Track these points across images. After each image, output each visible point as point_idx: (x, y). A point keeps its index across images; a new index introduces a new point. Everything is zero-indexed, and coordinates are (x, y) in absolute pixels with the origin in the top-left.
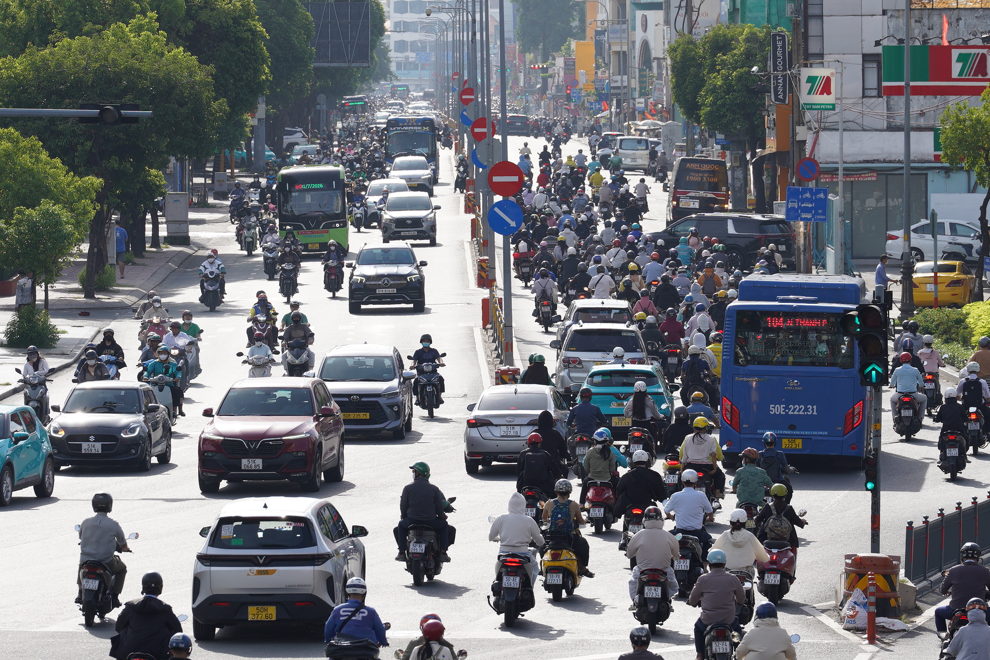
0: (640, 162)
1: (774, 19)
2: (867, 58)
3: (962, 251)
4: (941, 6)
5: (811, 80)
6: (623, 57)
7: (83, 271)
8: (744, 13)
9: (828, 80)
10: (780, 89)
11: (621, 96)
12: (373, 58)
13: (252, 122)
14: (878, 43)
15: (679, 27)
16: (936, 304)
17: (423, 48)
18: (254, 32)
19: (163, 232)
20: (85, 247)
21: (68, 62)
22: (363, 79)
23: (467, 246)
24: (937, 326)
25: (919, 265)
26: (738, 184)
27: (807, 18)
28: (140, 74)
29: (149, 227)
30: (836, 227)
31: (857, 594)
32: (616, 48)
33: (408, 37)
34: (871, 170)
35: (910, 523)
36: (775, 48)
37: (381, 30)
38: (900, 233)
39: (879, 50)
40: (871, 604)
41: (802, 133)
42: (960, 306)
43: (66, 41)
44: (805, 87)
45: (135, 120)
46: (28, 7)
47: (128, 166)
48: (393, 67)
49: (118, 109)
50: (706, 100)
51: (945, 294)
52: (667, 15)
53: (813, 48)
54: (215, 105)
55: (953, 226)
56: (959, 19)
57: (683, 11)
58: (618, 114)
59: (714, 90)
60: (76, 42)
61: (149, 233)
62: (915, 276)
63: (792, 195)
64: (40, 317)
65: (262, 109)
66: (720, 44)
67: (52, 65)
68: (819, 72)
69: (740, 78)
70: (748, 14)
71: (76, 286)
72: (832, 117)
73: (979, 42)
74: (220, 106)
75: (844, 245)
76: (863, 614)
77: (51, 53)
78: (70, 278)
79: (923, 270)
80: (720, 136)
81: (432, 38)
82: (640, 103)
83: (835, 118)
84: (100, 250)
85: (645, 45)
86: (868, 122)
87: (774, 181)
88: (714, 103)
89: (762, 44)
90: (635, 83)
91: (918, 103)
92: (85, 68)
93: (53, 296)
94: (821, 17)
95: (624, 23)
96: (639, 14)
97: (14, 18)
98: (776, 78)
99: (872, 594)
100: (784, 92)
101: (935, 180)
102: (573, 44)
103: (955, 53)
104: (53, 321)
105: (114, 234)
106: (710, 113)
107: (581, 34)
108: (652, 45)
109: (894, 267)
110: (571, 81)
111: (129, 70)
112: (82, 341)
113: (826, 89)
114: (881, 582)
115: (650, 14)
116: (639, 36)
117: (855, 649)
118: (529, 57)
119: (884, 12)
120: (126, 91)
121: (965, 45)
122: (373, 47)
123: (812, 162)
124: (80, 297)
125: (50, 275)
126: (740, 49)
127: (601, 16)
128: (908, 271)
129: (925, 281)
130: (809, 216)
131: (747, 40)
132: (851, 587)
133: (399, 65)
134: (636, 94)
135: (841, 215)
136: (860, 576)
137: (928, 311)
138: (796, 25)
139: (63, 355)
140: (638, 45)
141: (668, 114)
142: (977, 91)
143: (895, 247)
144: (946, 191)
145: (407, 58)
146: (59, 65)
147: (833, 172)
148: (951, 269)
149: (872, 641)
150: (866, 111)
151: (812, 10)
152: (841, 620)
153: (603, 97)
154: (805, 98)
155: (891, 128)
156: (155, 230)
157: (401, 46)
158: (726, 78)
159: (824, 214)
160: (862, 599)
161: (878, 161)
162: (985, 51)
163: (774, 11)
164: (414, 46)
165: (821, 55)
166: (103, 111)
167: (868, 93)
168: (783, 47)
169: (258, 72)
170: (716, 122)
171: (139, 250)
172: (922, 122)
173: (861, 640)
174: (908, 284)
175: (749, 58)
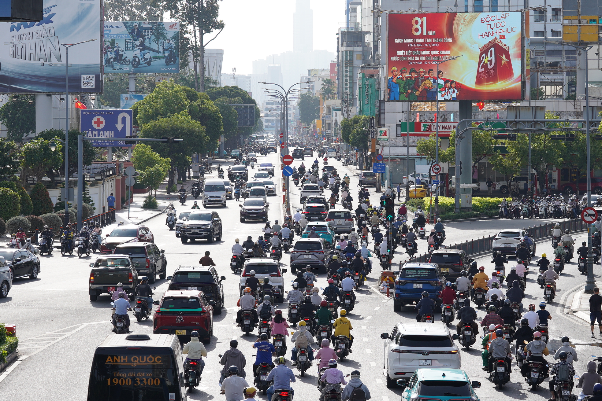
0: (333, 155)
1: (372, 114)
2: (398, 125)
3: (425, 182)
4: (420, 110)
5: (381, 131)
6: (329, 124)
7: (167, 186)
8: (363, 112)
9: (386, 132)
10: (373, 134)
11: (329, 136)
12: (257, 124)
13: (219, 143)
14: (400, 121)
15: (345, 116)
16: (416, 197)
17: (273, 121)
18: (219, 117)
19: (192, 175)
20: (167, 179)
21: (163, 125)
22: (254, 130)
23: (281, 180)
24: (416, 204)
25: (411, 186)
26: (361, 162)
27: (380, 113)
28: (184, 128)
29: (187, 173)
30: (388, 175)
31: (384, 282)
32: (327, 122)
33: (269, 118)
34: (399, 158)
35: (401, 262)
36: (371, 122)
37: (259, 116)
38: (406, 177)
39: (400, 123)
40: (388, 285)
41: (378, 147)
42: (422, 198)
43: (162, 119)
44: (379, 134)
45: (178, 142)
46: (152, 108)
47: (180, 155)
48: (264, 127)
49: (173, 139)
50: (351, 138)
51: (419, 194)
52: (342, 112)
53: (382, 122)
54: (206, 138)
55: (422, 174)
56: (425, 114)
57: (346, 111)
58: (328, 141)
59: (354, 134)
60: (165, 119)
61: (187, 175)
62: (410, 189)
63: (375, 165)
64: (153, 200)
65: (222, 139)
66: (356, 121)
67: (158, 125)
68: (383, 129)
69: (361, 131)
70: (365, 112)
71: (166, 190)
72: (387, 143)
73: (429, 121)
74: (207, 138)
75: (390, 180)
76: (386, 288)
77: (158, 122)
78: (163, 188)
79: (412, 188)
80: (356, 148)
81: (275, 118)
82: (334, 138)
83: (388, 143)
84: (172, 180)
85: (336, 121)
86: (398, 144)
87: (371, 161)
88: (353, 138)
89: (368, 121)
90: (333, 132)
91: (412, 139)
92: (168, 127)
93: (157, 193)
94: (384, 113)
95: (330, 114)
96: (334, 112)
97: (148, 112)
98: (371, 131)
99: (388, 282)
100: (374, 135)
101: (417, 161)
102: (316, 121)
103: (422, 124)
104: (157, 201)
105: (177, 175)
106: (352, 141)
107: (318, 118)
108: (338, 121)
109: (403, 187)
110: (315, 131)
111: (181, 127)
112: (165, 207)
113: (385, 134)
114: (392, 279)
115: (337, 112)
116: (334, 118)
117: (383, 298)
118: (303, 124)
119: (403, 112)
120: (180, 133)
121: (426, 122)
122: (256, 121)
123: (381, 155)
124: (166, 194)
125: (156, 187)
126: (361, 122)
127: (324, 113)
128: (408, 188)
129: (413, 191)
130: (380, 171)
131: (364, 120)
132: (382, 281)
133: (266, 126)
134: (333, 135)
135: (389, 171)
136: (385, 277)
137: (413, 199)
138: (376, 116)
139: (160, 210)
140: (334, 121)
141: (341, 141)
142: (428, 135)
143: (405, 181)
144: (421, 164)
145: (268, 124)
146: (160, 125)
147: (387, 158)
148: (421, 187)
149: (388, 296)
150: (397, 141)
151: (382, 111)
152: (380, 290)
153: (324, 136)
154: (379, 137)
155: (404, 146)
156: (189, 174)
157: (267, 121)
158: (357, 131)
159: (384, 171)
160: (385, 284)
161: (401, 155)
162: (431, 123)
163: (372, 111)
164: (270, 121)
165: (384, 124)
166: (169, 139)
167: (398, 135)
168: (374, 122)
169: (220, 128)
170: (354, 144)
171: (184, 180)
172: (414, 144)
173: (385, 296)
174: (408, 192)
175: (364, 125)
